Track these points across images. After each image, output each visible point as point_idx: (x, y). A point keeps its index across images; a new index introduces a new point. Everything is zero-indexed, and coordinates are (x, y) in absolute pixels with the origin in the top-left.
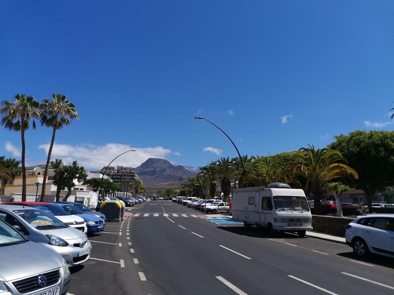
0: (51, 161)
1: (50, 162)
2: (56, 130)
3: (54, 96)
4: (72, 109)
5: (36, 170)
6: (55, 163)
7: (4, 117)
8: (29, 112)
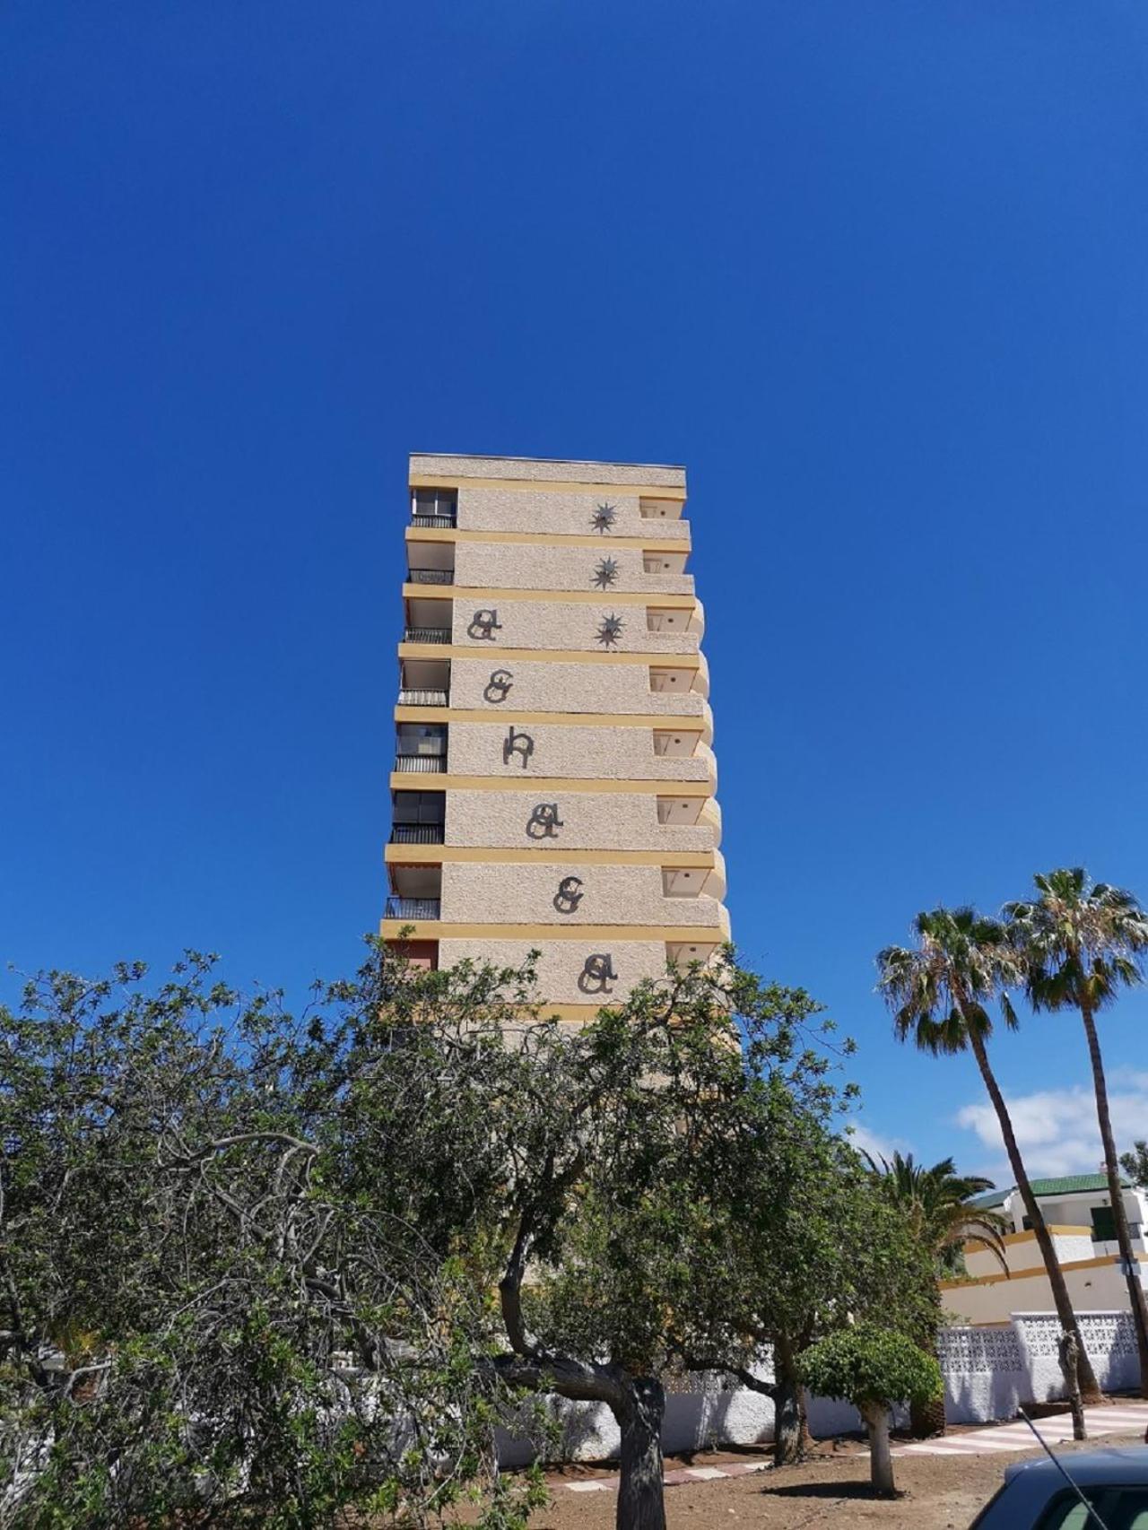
0: (1119, 1154)
1: (1118, 1159)
2: (1096, 1016)
3: (1042, 885)
4: (1129, 916)
5: (1012, 1205)
6: (1138, 1161)
7: (900, 1009)
8: (979, 967)
